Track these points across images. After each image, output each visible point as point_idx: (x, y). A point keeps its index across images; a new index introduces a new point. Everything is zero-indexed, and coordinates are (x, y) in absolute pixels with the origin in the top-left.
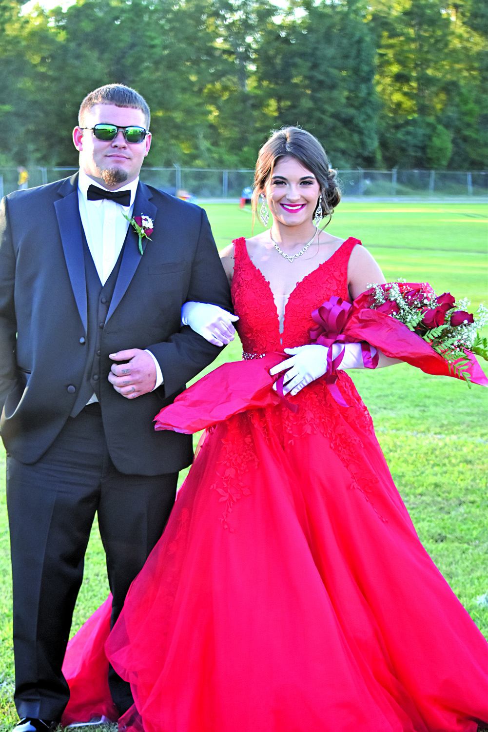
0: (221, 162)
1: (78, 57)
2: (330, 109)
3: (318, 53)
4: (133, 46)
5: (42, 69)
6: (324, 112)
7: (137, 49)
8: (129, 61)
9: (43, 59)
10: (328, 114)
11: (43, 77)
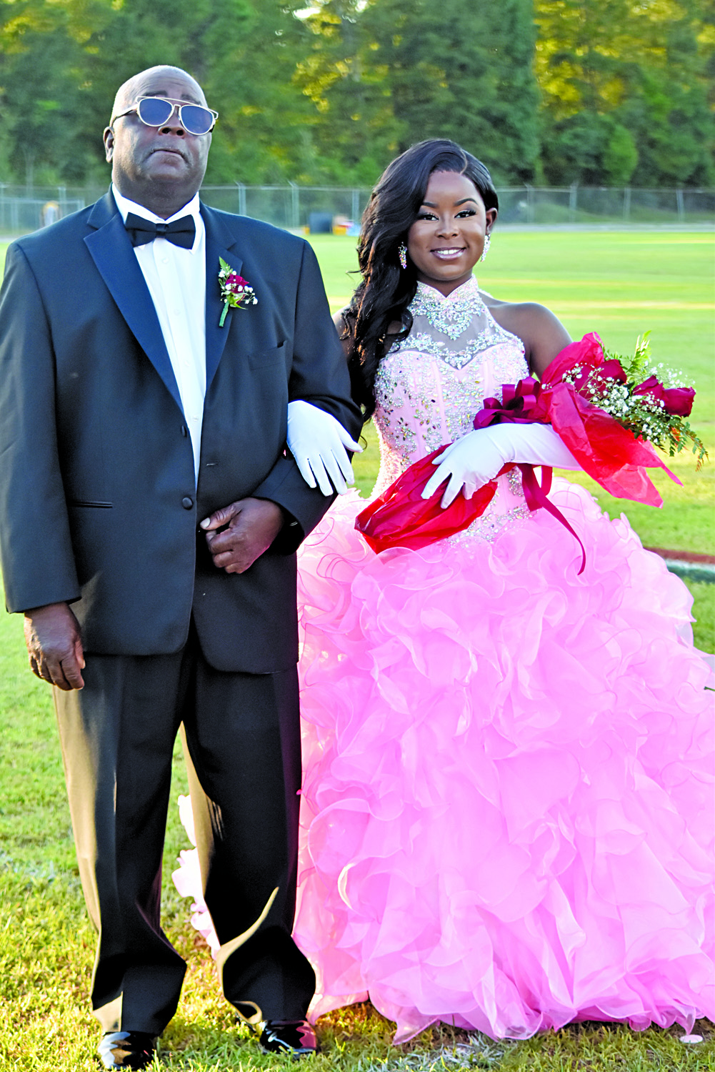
0: (333, 178)
1: (141, 33)
2: (476, 103)
3: (461, 26)
4: (214, 17)
5: (93, 51)
6: (468, 108)
7: (220, 21)
8: (208, 39)
9: (94, 37)
10: (474, 111)
11: (94, 61)
